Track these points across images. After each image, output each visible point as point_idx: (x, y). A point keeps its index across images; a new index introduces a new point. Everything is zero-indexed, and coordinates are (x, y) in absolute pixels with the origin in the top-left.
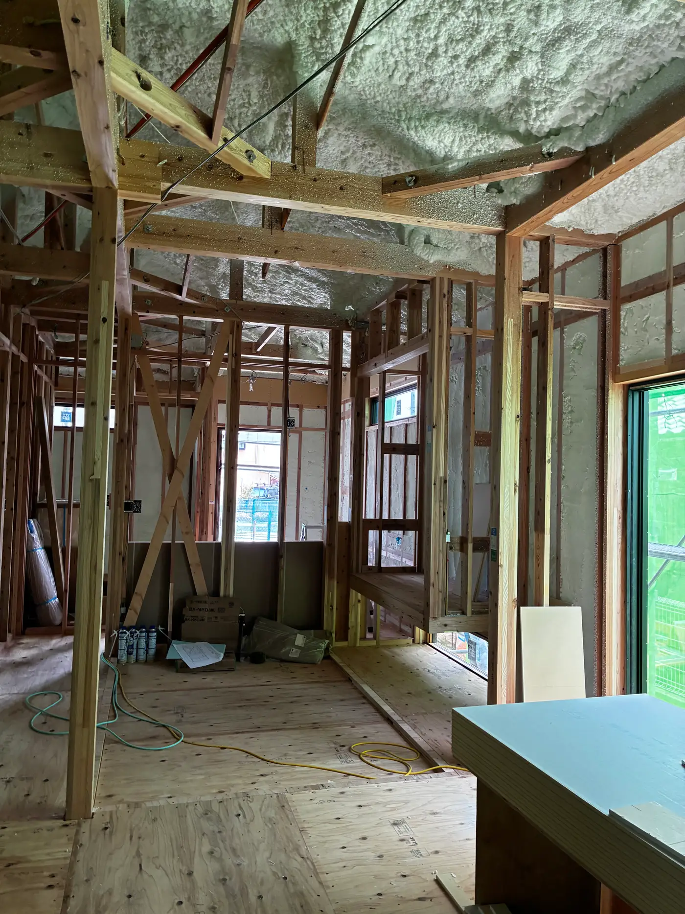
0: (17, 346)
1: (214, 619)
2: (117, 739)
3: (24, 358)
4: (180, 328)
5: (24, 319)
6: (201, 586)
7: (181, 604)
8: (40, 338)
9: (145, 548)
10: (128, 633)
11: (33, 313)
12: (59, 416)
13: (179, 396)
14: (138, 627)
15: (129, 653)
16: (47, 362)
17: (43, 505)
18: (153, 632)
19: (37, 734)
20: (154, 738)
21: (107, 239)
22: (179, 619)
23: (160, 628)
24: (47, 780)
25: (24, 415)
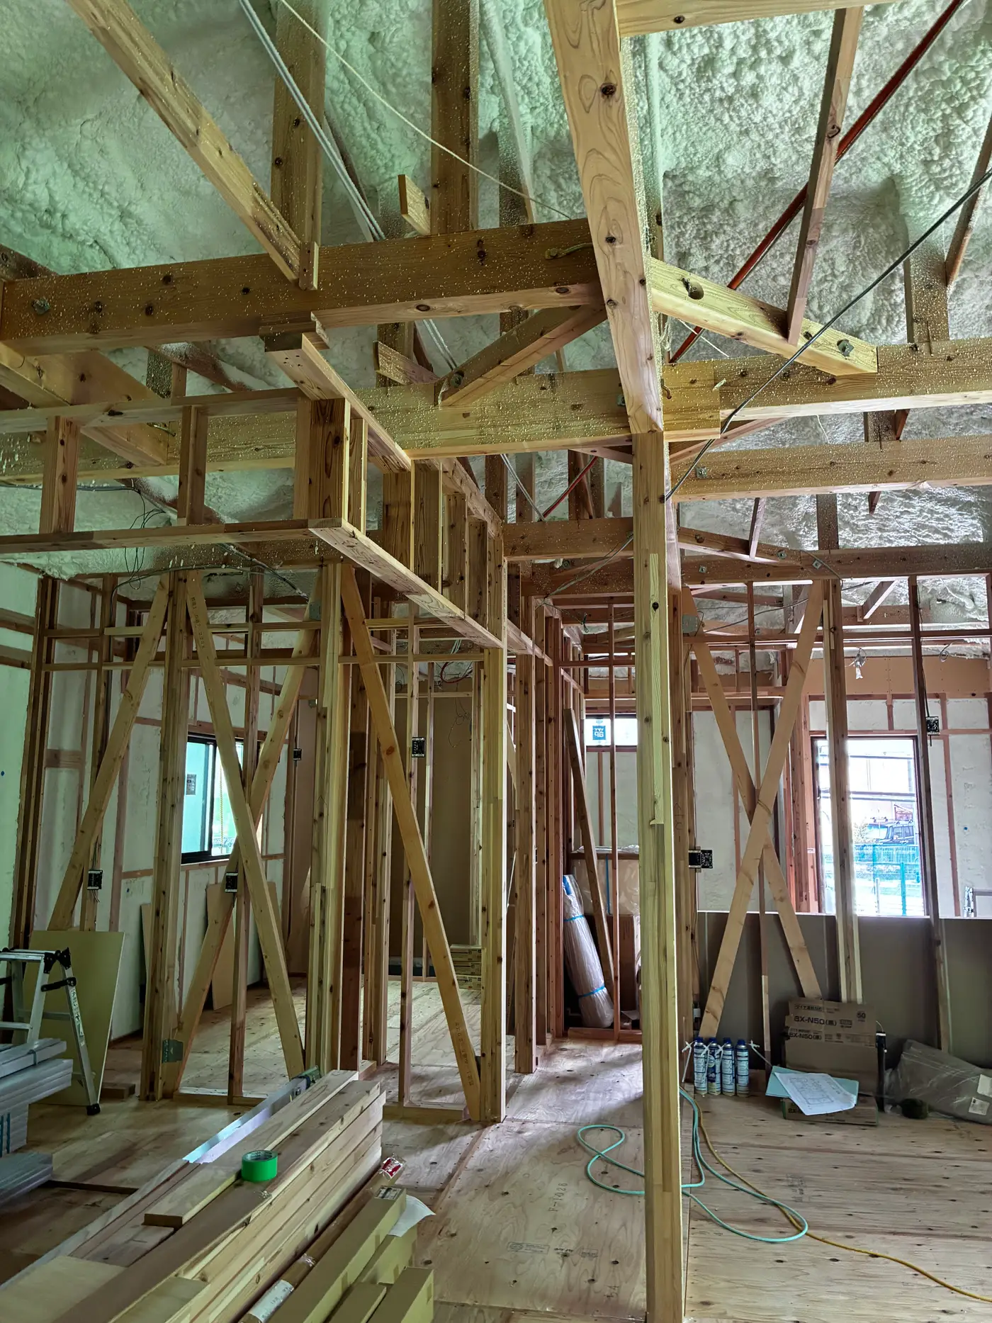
0: (541, 648)
1: (835, 1038)
2: (705, 1214)
3: (548, 661)
4: (750, 599)
5: (547, 612)
6: (811, 984)
7: (781, 1010)
8: (565, 633)
9: (720, 922)
10: (707, 1048)
11: (556, 603)
12: (591, 731)
13: (754, 695)
14: (721, 1039)
15: (710, 1080)
16: (575, 663)
17: (580, 856)
18: (742, 1050)
19: (597, 1188)
20: (762, 1221)
21: (654, 499)
22: (780, 1035)
23: (752, 1045)
24: (616, 1262)
25: (551, 735)
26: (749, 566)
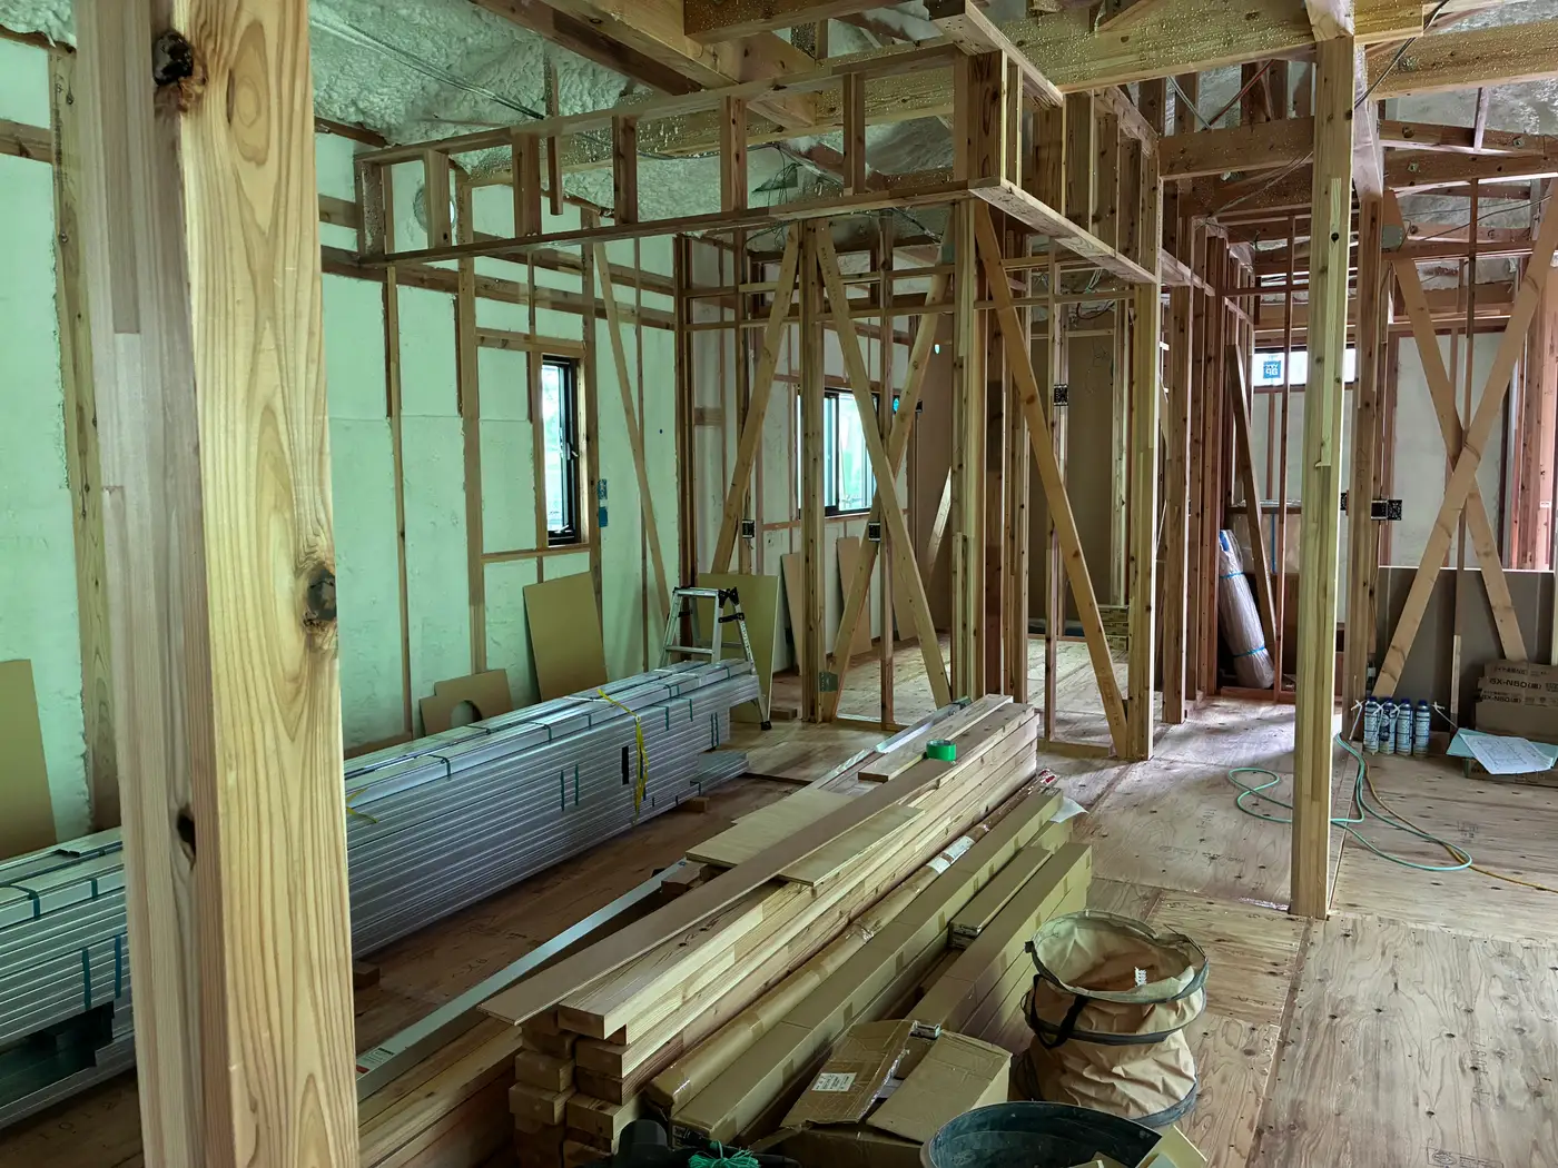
0: (1201, 277)
1: (1538, 702)
2: (1362, 844)
3: (1209, 291)
5: (1210, 232)
6: (1514, 644)
7: (1474, 673)
8: (1233, 254)
9: (1407, 578)
10: (1380, 707)
11: (1220, 220)
12: (1261, 369)
13: (1471, 315)
14: (1399, 699)
15: (1383, 739)
16: (1243, 291)
17: (1240, 510)
18: (1423, 711)
20: (1422, 854)
22: (1471, 697)
23: (1436, 706)
24: (1264, 867)
25: (1211, 379)
26: (1474, 159)
